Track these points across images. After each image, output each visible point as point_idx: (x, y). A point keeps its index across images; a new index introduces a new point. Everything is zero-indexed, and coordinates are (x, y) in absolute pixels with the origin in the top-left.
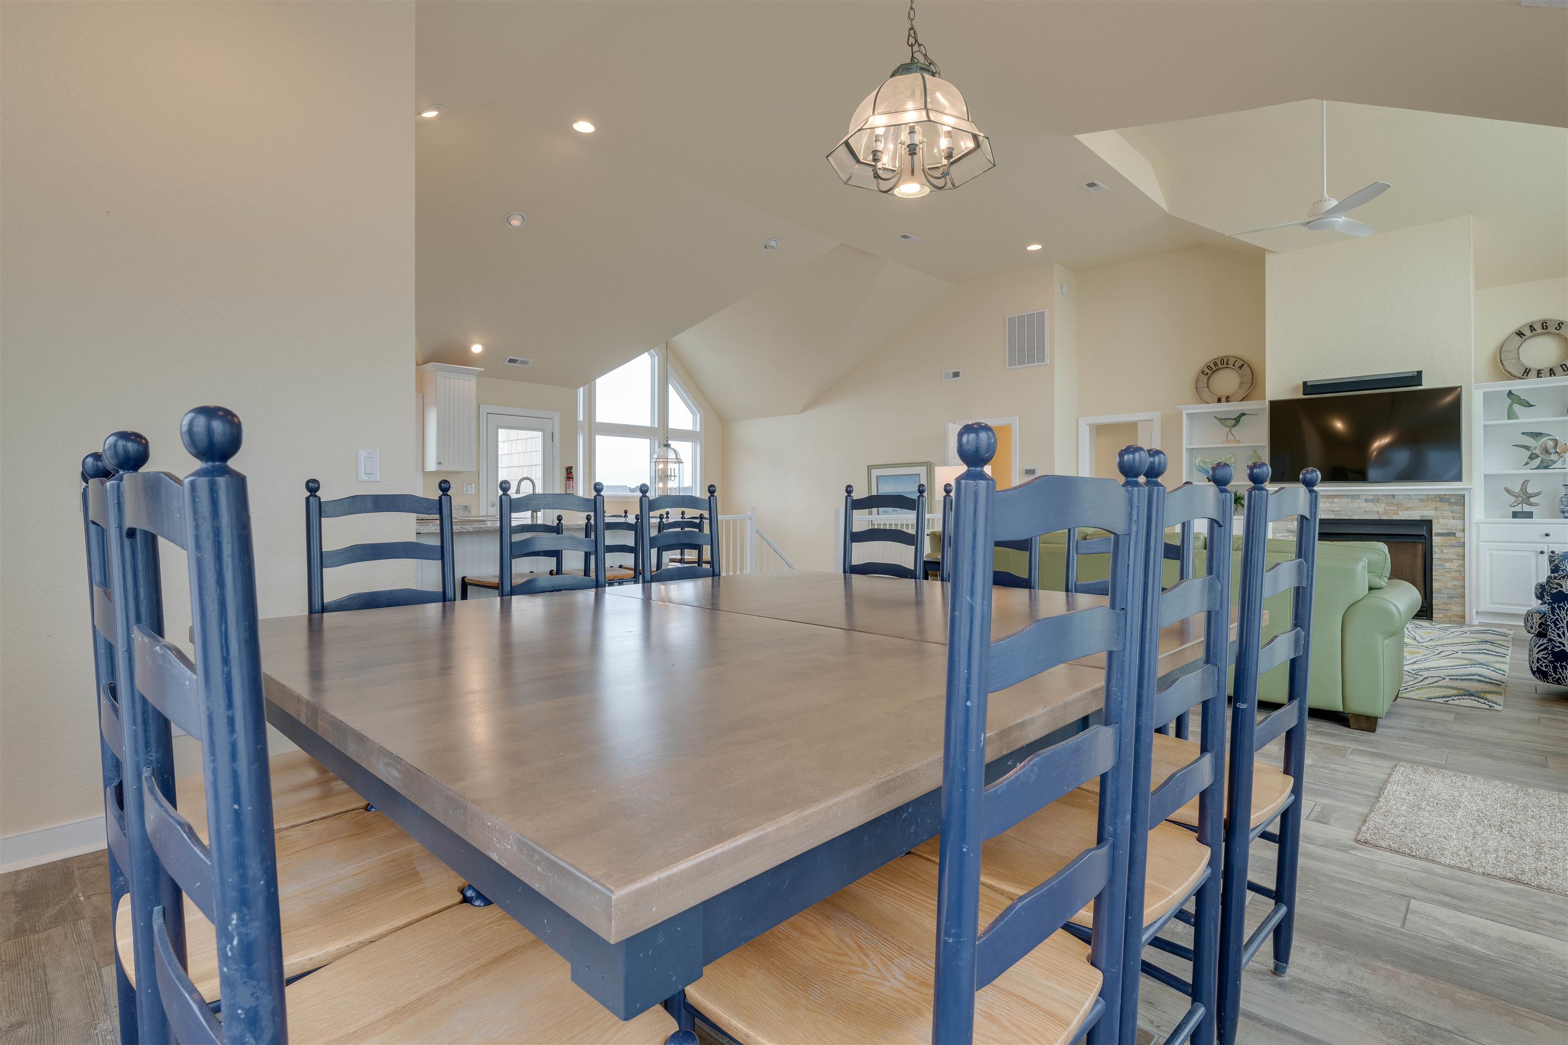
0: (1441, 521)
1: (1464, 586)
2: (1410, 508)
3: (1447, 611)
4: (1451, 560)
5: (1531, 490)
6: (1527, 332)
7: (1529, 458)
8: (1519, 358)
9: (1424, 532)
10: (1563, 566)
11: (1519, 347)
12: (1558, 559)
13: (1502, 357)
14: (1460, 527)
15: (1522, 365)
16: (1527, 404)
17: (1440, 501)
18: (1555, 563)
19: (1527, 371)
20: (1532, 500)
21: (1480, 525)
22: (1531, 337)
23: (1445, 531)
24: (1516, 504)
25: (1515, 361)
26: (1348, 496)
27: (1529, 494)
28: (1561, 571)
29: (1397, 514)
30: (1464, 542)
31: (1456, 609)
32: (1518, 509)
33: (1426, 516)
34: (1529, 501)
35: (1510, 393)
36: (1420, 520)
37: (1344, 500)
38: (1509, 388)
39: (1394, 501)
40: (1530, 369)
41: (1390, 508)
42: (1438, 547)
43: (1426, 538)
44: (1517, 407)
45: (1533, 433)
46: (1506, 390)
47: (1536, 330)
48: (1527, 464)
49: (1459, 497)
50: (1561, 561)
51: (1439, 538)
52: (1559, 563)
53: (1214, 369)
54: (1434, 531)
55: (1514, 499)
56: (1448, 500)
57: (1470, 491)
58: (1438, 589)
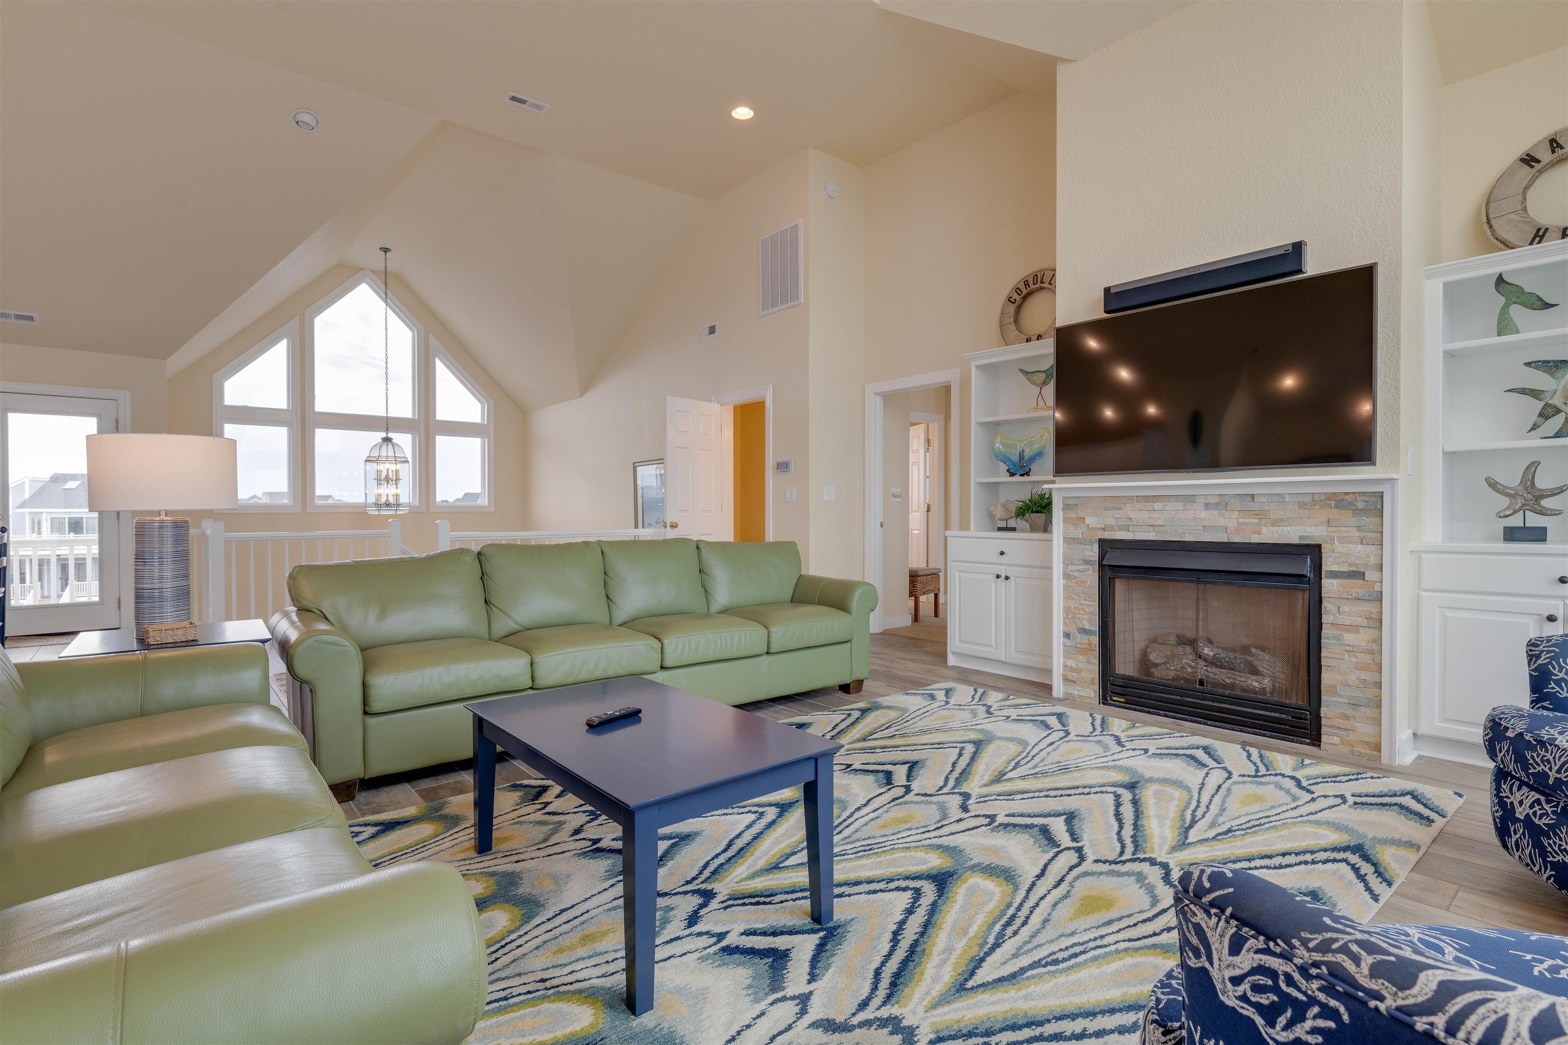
0: (1338, 546)
1: (1381, 683)
2: (1282, 520)
3: (1346, 733)
4: (1353, 628)
5: (1543, 482)
6: (1545, 156)
7: (1540, 415)
8: (1525, 209)
9: (1306, 569)
10: (1560, 671)
11: (1527, 187)
12: (1548, 652)
13: (1491, 211)
14: (1373, 560)
15: (1531, 222)
16: (1539, 303)
17: (1336, 507)
18: (1539, 662)
19: (1541, 233)
20: (1545, 503)
21: (1423, 555)
22: (1552, 164)
23: (1345, 568)
24: (1511, 512)
25: (1517, 218)
26: (1177, 498)
27: (1540, 490)
28: (1553, 685)
29: (1259, 533)
30: (1382, 592)
31: (1364, 729)
32: (1516, 521)
33: (1309, 537)
34: (1539, 505)
35: (1500, 280)
36: (1299, 545)
37: (1172, 506)
38: (1497, 270)
39: (1255, 506)
40: (1547, 230)
41: (1248, 520)
42: (1332, 600)
43: (1312, 580)
44: (1517, 313)
45: (1548, 362)
46: (1491, 275)
47: (1562, 148)
48: (1534, 427)
49: (1373, 499)
50: (1555, 658)
51: (1334, 581)
52: (1550, 663)
53: (1025, 292)
54: (1325, 568)
55: (1504, 501)
56: (1351, 504)
57: (1393, 485)
58: (1331, 686)
